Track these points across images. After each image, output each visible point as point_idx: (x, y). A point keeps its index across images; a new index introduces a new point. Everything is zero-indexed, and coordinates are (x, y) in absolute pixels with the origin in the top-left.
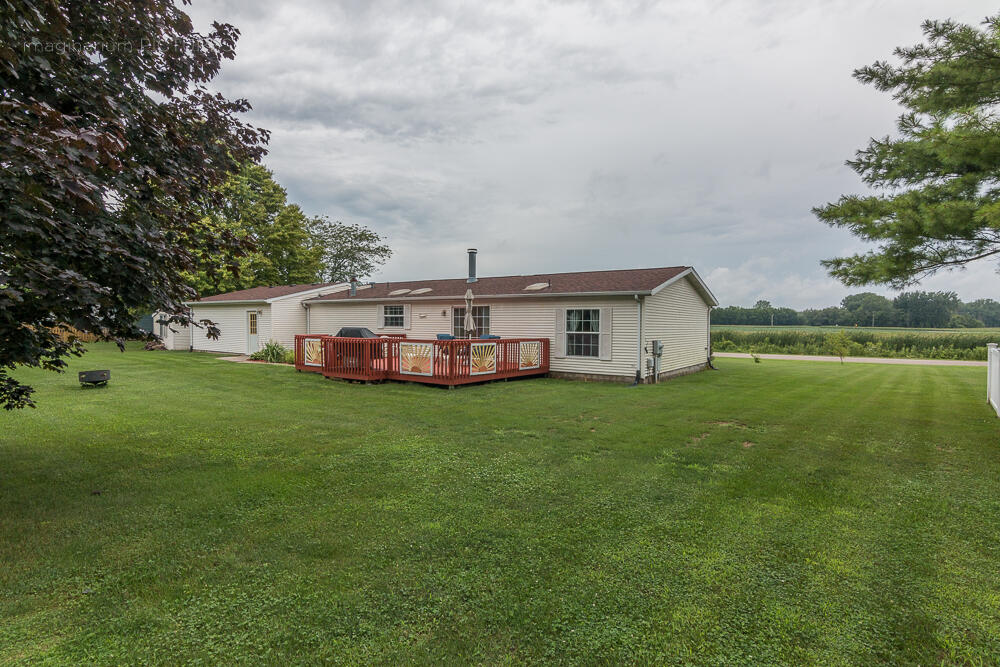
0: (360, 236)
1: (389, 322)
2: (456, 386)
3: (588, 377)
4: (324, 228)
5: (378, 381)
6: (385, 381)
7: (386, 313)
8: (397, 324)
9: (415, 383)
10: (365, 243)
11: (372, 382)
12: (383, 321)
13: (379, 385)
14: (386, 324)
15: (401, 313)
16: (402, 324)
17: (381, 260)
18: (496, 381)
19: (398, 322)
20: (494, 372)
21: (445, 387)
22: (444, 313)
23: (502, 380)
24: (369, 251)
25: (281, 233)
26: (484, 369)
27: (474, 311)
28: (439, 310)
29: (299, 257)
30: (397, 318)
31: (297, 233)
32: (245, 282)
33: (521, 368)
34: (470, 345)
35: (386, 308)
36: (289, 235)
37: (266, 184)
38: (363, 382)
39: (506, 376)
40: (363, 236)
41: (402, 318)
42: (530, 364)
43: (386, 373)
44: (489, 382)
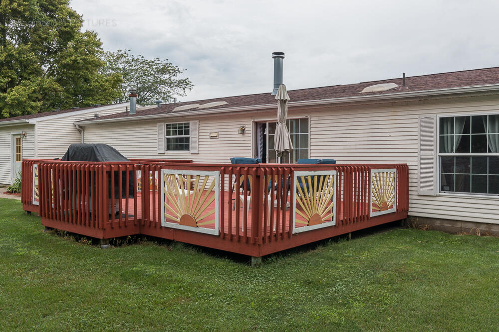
0: (162, 69)
1: (173, 145)
2: (265, 258)
3: (483, 228)
4: (128, 62)
5: (124, 238)
6: (136, 239)
7: (168, 133)
8: (181, 147)
9: (187, 245)
10: (167, 76)
11: (113, 242)
12: (164, 144)
13: (125, 248)
14: (168, 148)
15: (187, 132)
16: (187, 147)
17: (182, 92)
18: (336, 239)
19: (183, 144)
20: (333, 223)
21: (243, 259)
22: (243, 131)
23: (344, 237)
24: (170, 83)
25: (73, 58)
26: (317, 219)
27: (291, 125)
28: (236, 125)
29: (93, 84)
30: (181, 140)
31: (90, 58)
32: (32, 107)
33: (372, 214)
34: (292, 172)
35: (168, 127)
36: (81, 59)
37: (61, 10)
38: (95, 242)
39: (350, 229)
40: (165, 70)
41: (187, 140)
42: (385, 206)
43: (139, 224)
44: (323, 243)
